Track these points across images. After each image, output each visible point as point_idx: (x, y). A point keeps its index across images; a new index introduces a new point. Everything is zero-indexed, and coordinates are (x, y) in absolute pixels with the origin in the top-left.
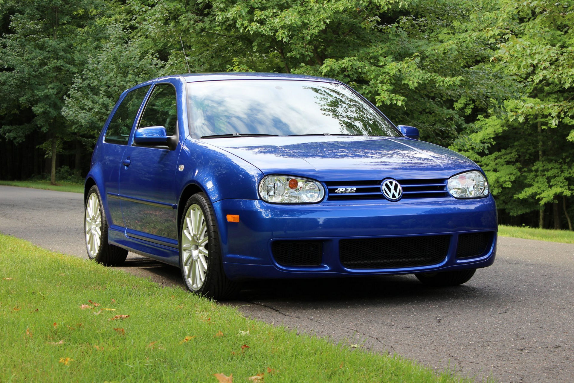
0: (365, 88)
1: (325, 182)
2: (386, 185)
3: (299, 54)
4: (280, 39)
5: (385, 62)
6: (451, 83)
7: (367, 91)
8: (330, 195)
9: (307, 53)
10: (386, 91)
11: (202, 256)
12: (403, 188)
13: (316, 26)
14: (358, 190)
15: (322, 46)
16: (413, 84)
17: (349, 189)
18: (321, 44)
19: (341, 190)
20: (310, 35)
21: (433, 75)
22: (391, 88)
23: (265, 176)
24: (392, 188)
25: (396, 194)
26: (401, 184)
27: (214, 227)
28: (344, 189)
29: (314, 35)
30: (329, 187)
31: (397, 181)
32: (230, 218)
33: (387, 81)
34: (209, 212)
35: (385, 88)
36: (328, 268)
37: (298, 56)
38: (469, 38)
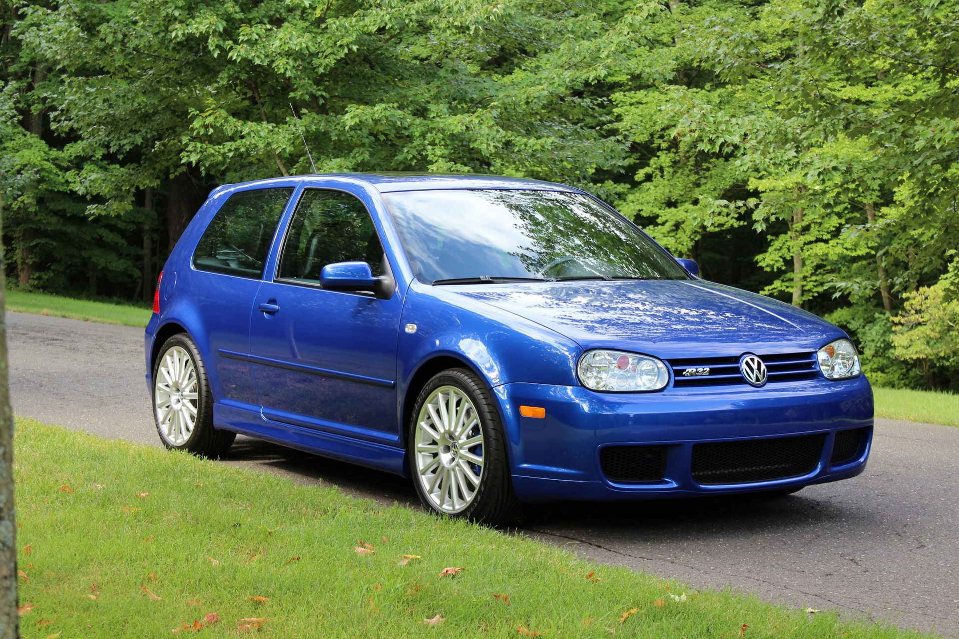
0: (407, 152)
1: (668, 360)
2: (747, 363)
3: (307, 93)
4: (282, 71)
5: (437, 113)
6: (538, 147)
7: (411, 156)
8: (677, 378)
9: (319, 93)
10: (441, 156)
11: (463, 462)
12: (767, 366)
13: (331, 53)
14: (712, 372)
15: (326, 81)
16: (487, 148)
17: (700, 369)
18: (325, 79)
19: (690, 370)
20: (323, 67)
21: (509, 135)
22: (446, 152)
23: (585, 352)
24: (755, 366)
25: (760, 377)
26: (764, 362)
27: (493, 423)
28: (695, 370)
29: (329, 68)
30: (675, 368)
31: (759, 356)
32: (527, 411)
33: (440, 142)
34: (483, 400)
35: (438, 152)
36: (675, 485)
37: (307, 97)
38: (556, 79)
